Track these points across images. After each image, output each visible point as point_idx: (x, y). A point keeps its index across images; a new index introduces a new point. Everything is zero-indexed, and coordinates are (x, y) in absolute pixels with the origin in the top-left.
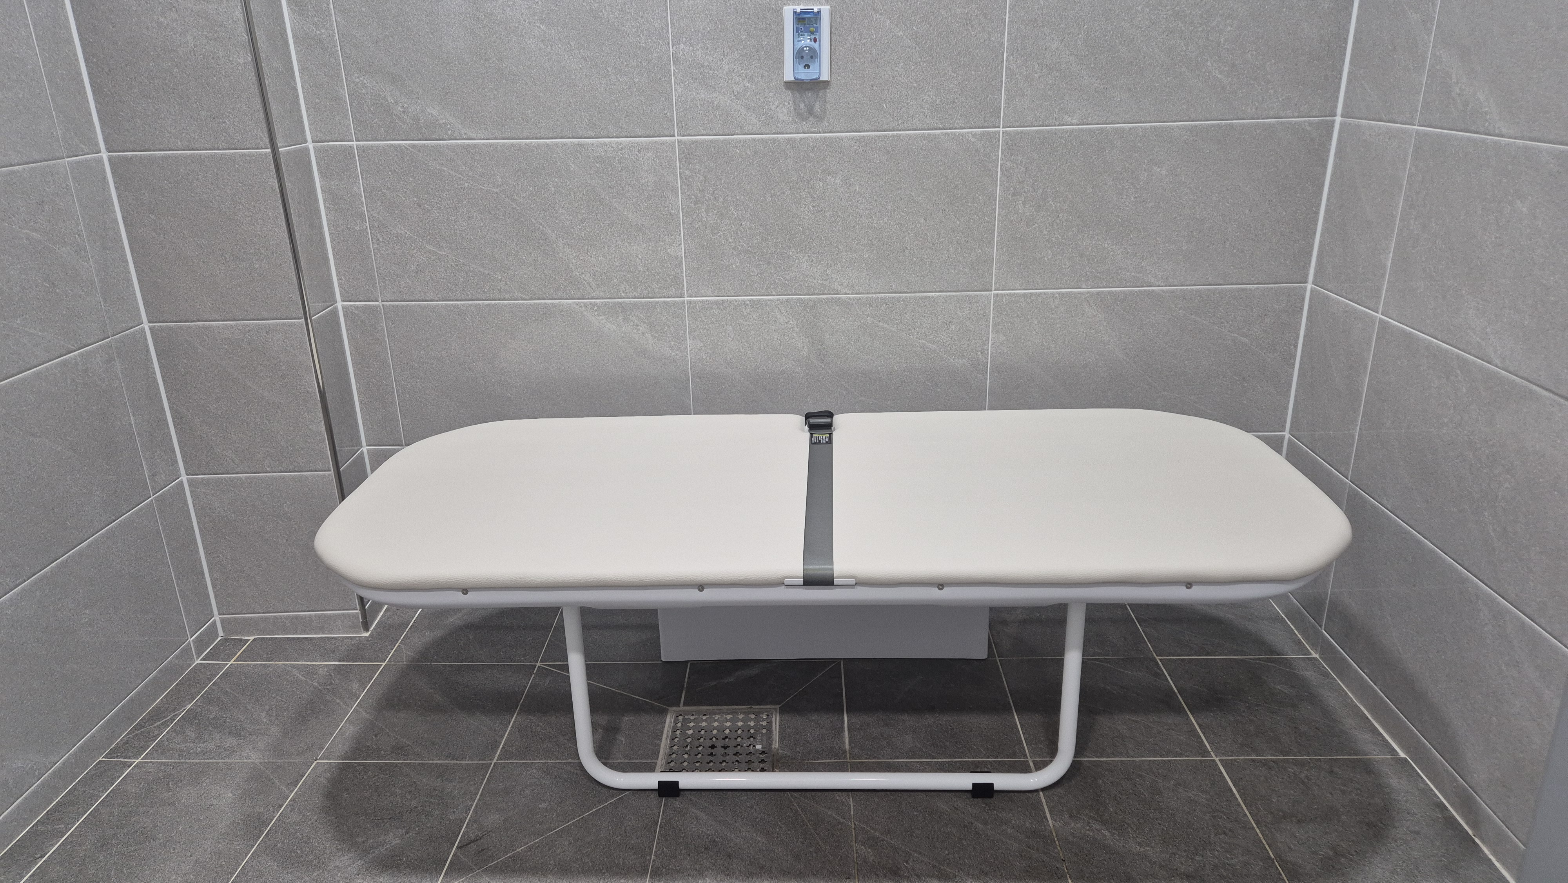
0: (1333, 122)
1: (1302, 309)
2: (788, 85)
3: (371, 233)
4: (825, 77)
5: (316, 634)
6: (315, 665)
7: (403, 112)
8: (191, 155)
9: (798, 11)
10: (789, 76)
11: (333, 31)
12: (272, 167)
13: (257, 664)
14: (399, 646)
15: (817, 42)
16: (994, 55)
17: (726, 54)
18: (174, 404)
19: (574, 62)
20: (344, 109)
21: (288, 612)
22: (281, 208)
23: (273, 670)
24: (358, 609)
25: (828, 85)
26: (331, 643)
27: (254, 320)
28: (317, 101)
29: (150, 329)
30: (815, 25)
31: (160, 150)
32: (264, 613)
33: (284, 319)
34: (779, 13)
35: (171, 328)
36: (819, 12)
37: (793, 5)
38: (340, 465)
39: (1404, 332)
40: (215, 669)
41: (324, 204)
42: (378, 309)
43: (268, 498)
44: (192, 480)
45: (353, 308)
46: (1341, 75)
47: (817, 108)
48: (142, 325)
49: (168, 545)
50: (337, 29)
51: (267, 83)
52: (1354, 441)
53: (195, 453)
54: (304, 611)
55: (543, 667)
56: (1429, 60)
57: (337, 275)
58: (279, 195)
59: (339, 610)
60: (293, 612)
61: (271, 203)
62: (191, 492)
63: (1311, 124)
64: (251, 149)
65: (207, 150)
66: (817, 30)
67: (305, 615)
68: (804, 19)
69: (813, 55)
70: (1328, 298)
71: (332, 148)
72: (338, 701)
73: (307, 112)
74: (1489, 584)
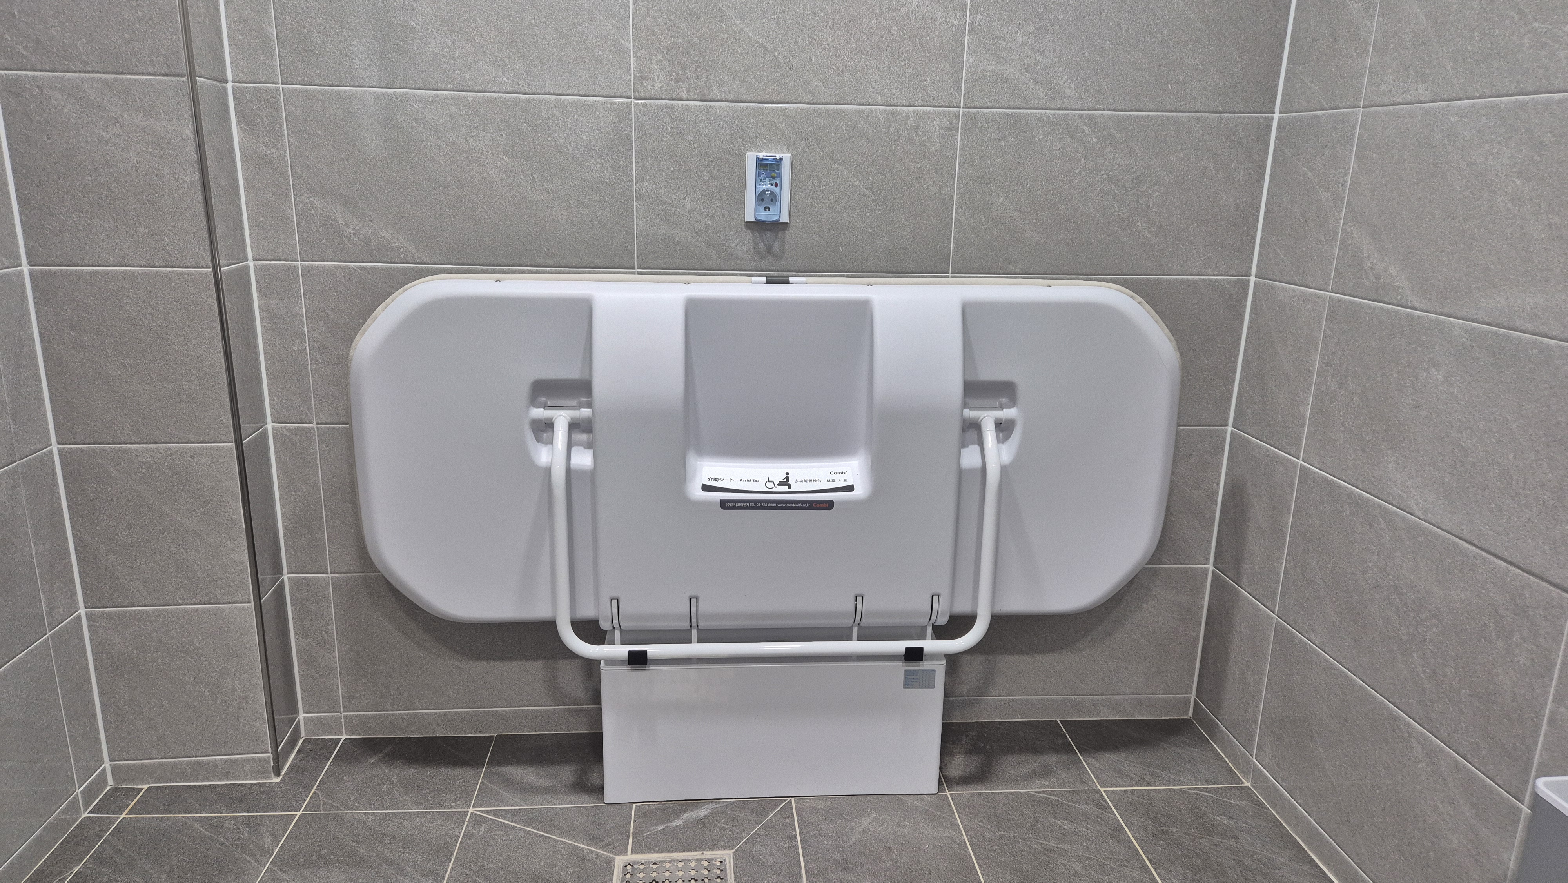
0: (1249, 281)
1: (1223, 450)
2: (748, 224)
3: (310, 353)
4: (785, 219)
5: (220, 780)
6: (221, 817)
7: (354, 234)
8: (123, 271)
9: (761, 157)
10: (750, 217)
11: (285, 152)
12: (213, 286)
13: (153, 817)
14: (315, 793)
15: (778, 187)
16: (944, 207)
17: (688, 193)
18: (78, 531)
19: (536, 193)
20: (291, 228)
21: (190, 757)
22: (219, 328)
23: (172, 824)
24: (270, 752)
25: (787, 227)
26: (237, 791)
27: (178, 443)
28: (262, 219)
29: (59, 451)
30: (776, 171)
31: (89, 266)
32: (161, 759)
33: (212, 443)
34: (743, 159)
35: (82, 451)
36: (781, 159)
37: (755, 151)
38: (261, 596)
39: (1326, 480)
40: (104, 824)
41: (261, 323)
42: (312, 431)
43: (177, 633)
44: (91, 613)
45: (284, 430)
46: (1255, 240)
47: (776, 248)
48: (51, 447)
49: (61, 687)
50: (289, 149)
51: (213, 201)
52: (1280, 578)
53: (97, 584)
54: (209, 756)
55: (476, 814)
56: (1340, 234)
57: (269, 396)
58: (217, 315)
59: (248, 754)
60: (196, 757)
61: (207, 323)
62: (89, 626)
63: (1229, 282)
64: (190, 268)
65: (141, 267)
66: (779, 176)
67: (209, 760)
68: (766, 164)
69: (774, 198)
70: (1249, 441)
71: (274, 267)
72: (249, 859)
73: (250, 230)
74: (1421, 722)
